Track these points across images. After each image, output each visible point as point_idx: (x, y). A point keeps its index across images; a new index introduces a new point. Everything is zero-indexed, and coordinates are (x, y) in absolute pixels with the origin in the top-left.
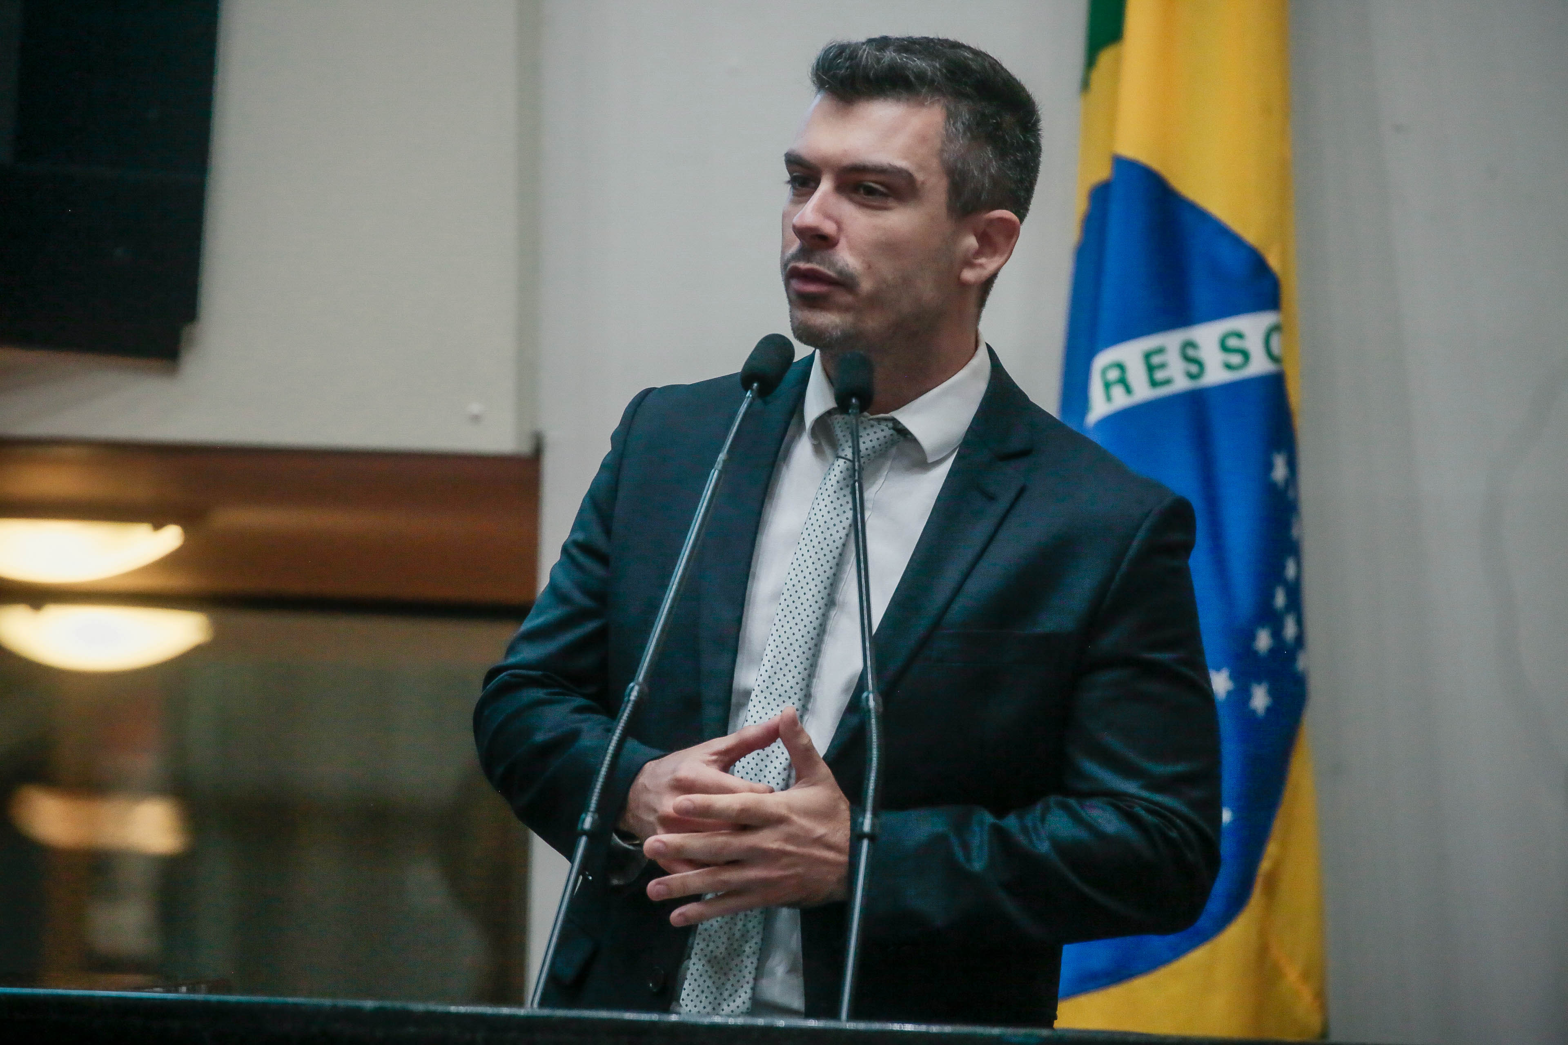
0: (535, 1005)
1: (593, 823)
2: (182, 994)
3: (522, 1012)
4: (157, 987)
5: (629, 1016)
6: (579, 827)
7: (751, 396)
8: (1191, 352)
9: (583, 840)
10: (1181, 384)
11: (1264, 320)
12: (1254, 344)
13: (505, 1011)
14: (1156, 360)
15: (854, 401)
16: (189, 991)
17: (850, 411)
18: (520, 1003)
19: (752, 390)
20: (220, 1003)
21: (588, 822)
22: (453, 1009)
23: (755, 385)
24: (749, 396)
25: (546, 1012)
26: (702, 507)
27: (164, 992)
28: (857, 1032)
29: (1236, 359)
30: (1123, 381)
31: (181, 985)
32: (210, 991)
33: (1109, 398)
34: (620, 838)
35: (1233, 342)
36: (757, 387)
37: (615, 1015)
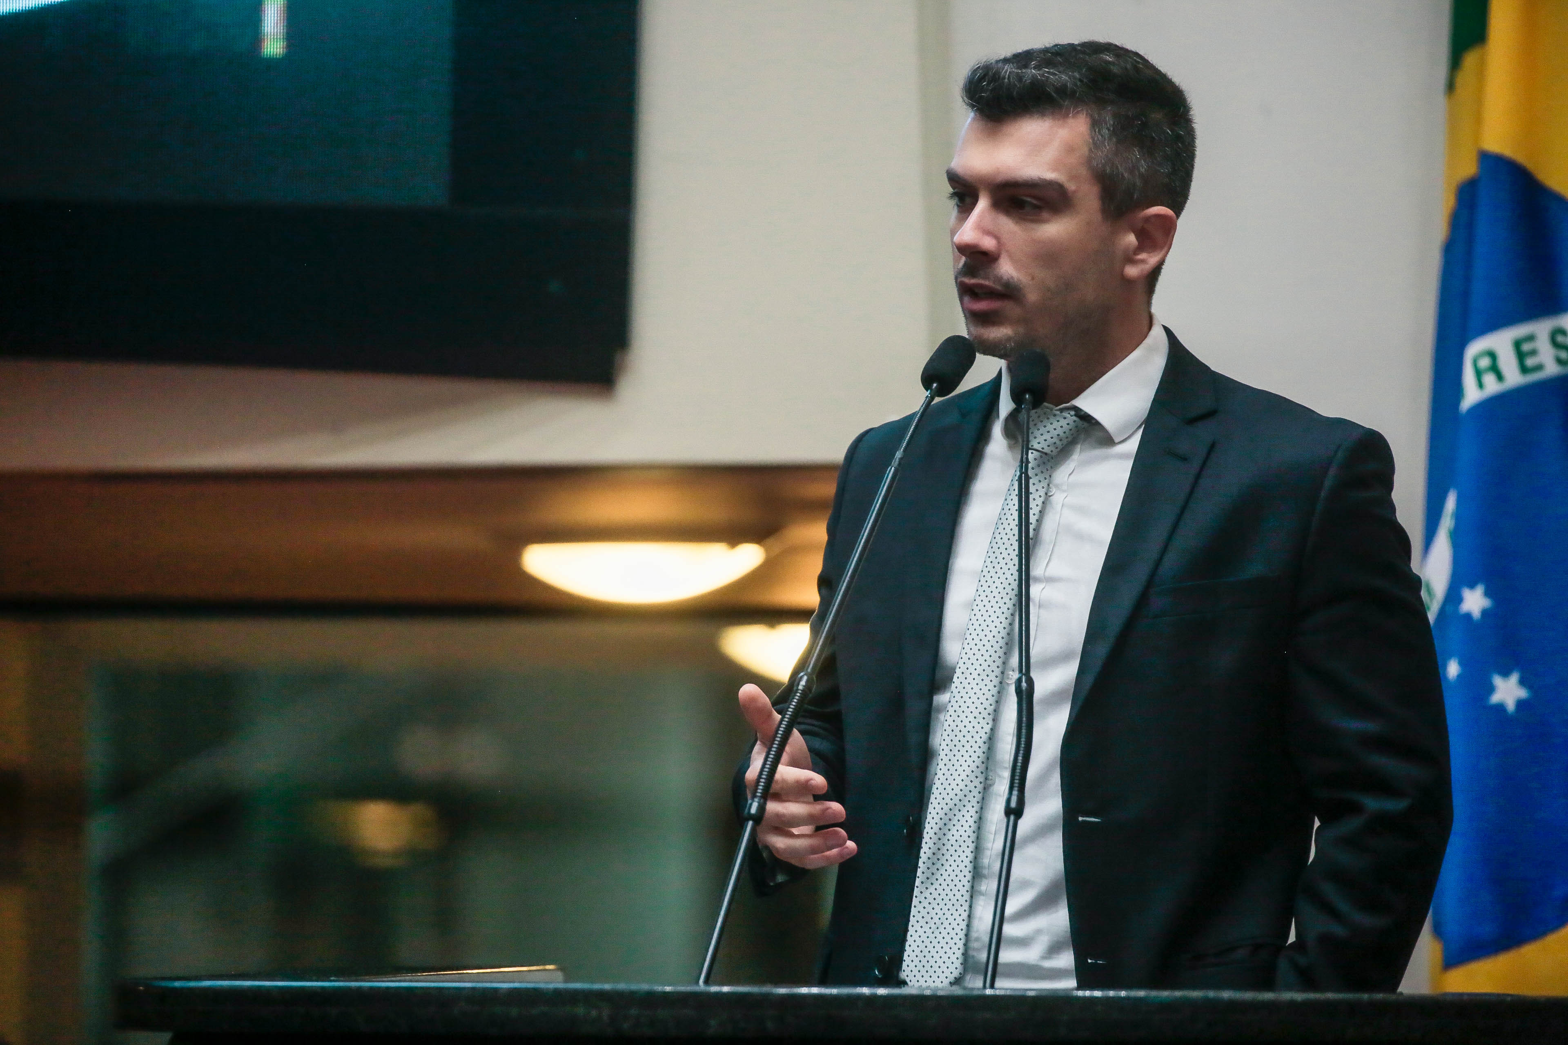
8: (1560, 339)
10: (1551, 370)
30: (1494, 369)
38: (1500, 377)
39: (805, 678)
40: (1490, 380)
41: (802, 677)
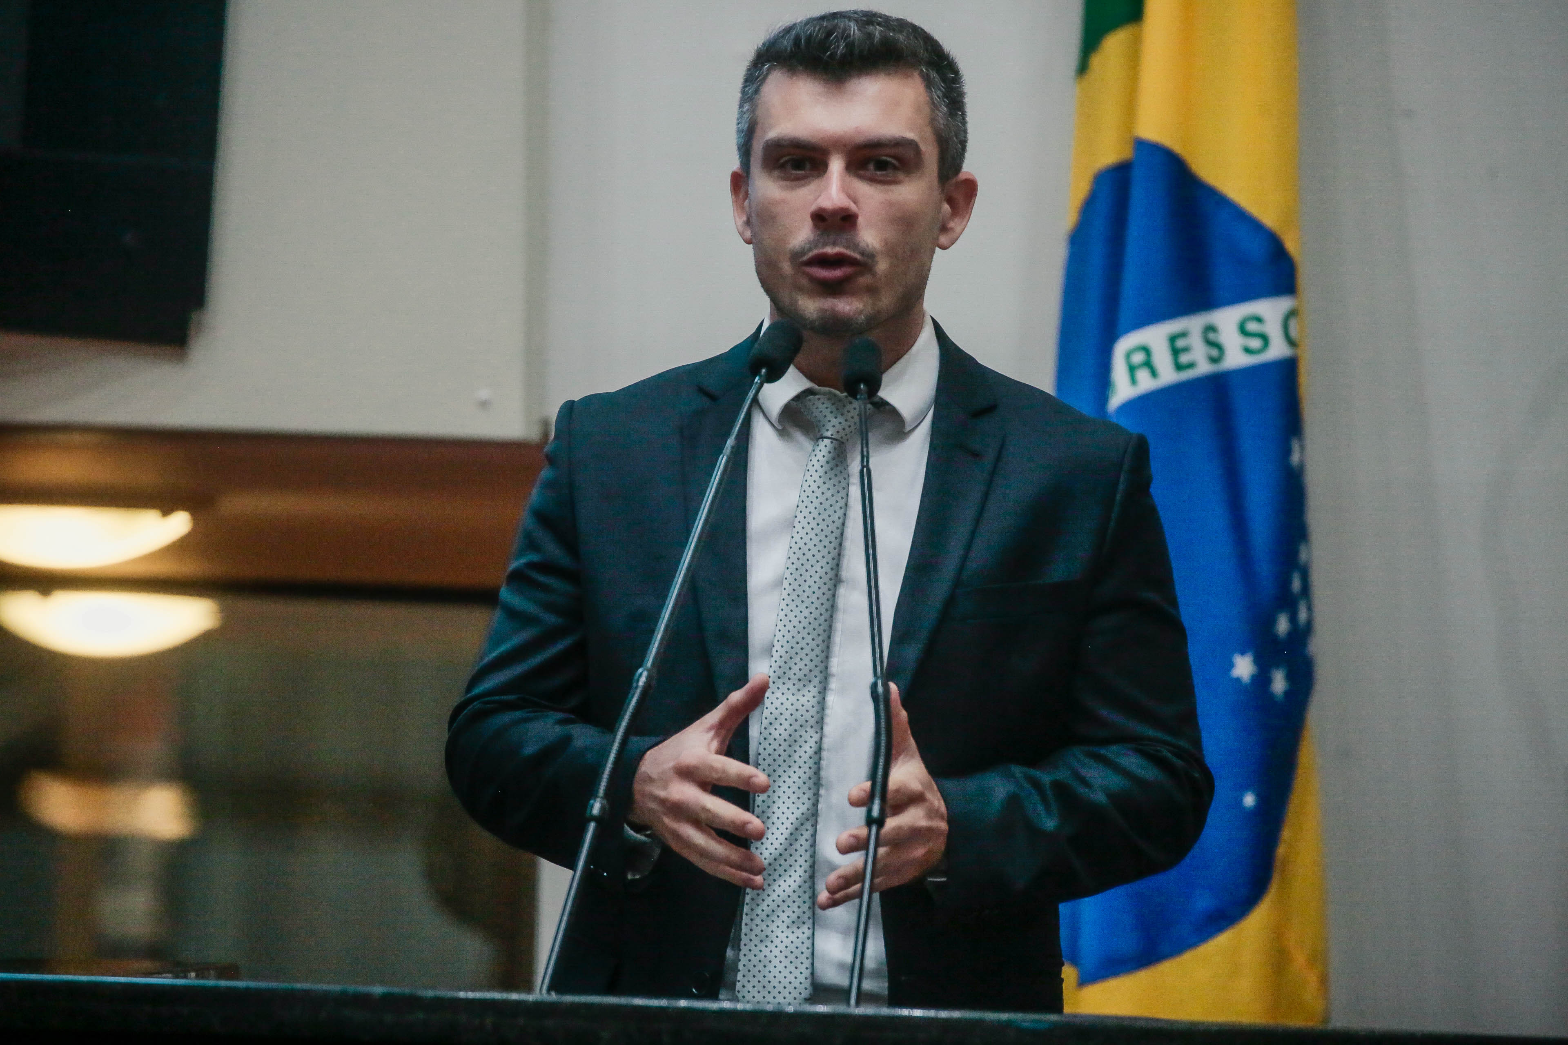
0: (544, 991)
1: (602, 808)
2: (191, 980)
3: (530, 998)
4: (166, 973)
5: (638, 1001)
6: (588, 812)
7: (759, 381)
8: (1212, 336)
9: (592, 826)
10: (1204, 368)
11: (1283, 304)
12: (1273, 329)
13: (514, 996)
14: (1180, 343)
15: (862, 386)
16: (197, 977)
17: (858, 397)
18: (529, 989)
19: (761, 376)
20: (229, 989)
21: (596, 808)
22: (462, 995)
23: (764, 371)
24: (757, 382)
25: (554, 997)
26: (710, 493)
27: (173, 978)
28: (866, 1018)
29: (1255, 343)
30: (1148, 364)
31: (189, 971)
32: (220, 977)
33: (1134, 381)
34: (632, 829)
35: (1252, 326)
36: (765, 372)
37: (623, 1000)
38: (1154, 373)
39: (645, 674)
40: (1143, 375)
41: (641, 674)
